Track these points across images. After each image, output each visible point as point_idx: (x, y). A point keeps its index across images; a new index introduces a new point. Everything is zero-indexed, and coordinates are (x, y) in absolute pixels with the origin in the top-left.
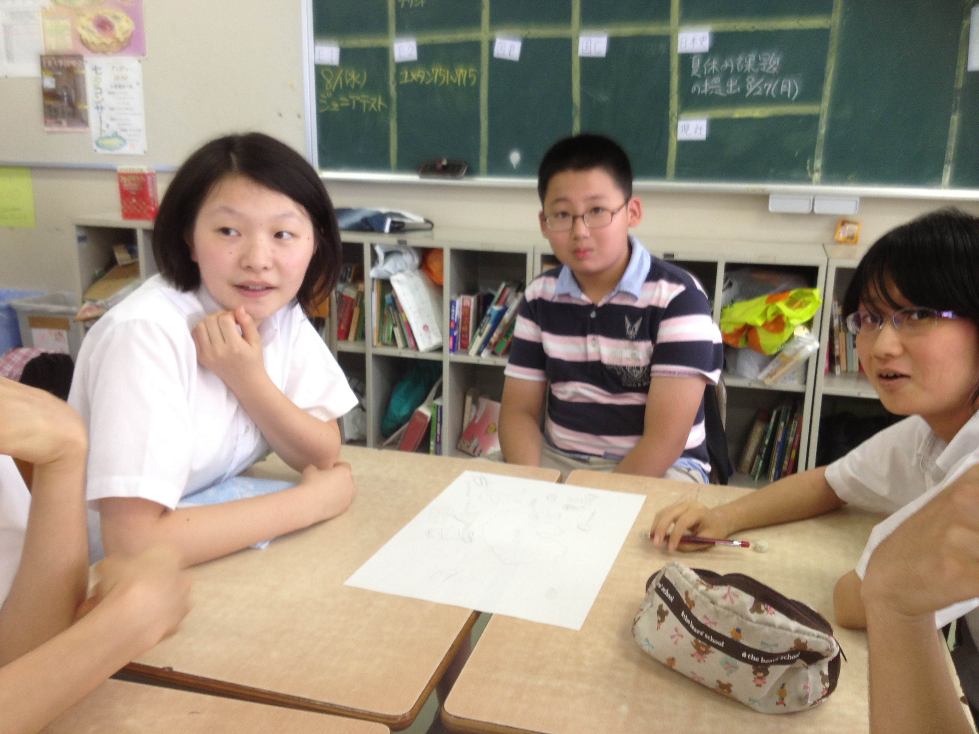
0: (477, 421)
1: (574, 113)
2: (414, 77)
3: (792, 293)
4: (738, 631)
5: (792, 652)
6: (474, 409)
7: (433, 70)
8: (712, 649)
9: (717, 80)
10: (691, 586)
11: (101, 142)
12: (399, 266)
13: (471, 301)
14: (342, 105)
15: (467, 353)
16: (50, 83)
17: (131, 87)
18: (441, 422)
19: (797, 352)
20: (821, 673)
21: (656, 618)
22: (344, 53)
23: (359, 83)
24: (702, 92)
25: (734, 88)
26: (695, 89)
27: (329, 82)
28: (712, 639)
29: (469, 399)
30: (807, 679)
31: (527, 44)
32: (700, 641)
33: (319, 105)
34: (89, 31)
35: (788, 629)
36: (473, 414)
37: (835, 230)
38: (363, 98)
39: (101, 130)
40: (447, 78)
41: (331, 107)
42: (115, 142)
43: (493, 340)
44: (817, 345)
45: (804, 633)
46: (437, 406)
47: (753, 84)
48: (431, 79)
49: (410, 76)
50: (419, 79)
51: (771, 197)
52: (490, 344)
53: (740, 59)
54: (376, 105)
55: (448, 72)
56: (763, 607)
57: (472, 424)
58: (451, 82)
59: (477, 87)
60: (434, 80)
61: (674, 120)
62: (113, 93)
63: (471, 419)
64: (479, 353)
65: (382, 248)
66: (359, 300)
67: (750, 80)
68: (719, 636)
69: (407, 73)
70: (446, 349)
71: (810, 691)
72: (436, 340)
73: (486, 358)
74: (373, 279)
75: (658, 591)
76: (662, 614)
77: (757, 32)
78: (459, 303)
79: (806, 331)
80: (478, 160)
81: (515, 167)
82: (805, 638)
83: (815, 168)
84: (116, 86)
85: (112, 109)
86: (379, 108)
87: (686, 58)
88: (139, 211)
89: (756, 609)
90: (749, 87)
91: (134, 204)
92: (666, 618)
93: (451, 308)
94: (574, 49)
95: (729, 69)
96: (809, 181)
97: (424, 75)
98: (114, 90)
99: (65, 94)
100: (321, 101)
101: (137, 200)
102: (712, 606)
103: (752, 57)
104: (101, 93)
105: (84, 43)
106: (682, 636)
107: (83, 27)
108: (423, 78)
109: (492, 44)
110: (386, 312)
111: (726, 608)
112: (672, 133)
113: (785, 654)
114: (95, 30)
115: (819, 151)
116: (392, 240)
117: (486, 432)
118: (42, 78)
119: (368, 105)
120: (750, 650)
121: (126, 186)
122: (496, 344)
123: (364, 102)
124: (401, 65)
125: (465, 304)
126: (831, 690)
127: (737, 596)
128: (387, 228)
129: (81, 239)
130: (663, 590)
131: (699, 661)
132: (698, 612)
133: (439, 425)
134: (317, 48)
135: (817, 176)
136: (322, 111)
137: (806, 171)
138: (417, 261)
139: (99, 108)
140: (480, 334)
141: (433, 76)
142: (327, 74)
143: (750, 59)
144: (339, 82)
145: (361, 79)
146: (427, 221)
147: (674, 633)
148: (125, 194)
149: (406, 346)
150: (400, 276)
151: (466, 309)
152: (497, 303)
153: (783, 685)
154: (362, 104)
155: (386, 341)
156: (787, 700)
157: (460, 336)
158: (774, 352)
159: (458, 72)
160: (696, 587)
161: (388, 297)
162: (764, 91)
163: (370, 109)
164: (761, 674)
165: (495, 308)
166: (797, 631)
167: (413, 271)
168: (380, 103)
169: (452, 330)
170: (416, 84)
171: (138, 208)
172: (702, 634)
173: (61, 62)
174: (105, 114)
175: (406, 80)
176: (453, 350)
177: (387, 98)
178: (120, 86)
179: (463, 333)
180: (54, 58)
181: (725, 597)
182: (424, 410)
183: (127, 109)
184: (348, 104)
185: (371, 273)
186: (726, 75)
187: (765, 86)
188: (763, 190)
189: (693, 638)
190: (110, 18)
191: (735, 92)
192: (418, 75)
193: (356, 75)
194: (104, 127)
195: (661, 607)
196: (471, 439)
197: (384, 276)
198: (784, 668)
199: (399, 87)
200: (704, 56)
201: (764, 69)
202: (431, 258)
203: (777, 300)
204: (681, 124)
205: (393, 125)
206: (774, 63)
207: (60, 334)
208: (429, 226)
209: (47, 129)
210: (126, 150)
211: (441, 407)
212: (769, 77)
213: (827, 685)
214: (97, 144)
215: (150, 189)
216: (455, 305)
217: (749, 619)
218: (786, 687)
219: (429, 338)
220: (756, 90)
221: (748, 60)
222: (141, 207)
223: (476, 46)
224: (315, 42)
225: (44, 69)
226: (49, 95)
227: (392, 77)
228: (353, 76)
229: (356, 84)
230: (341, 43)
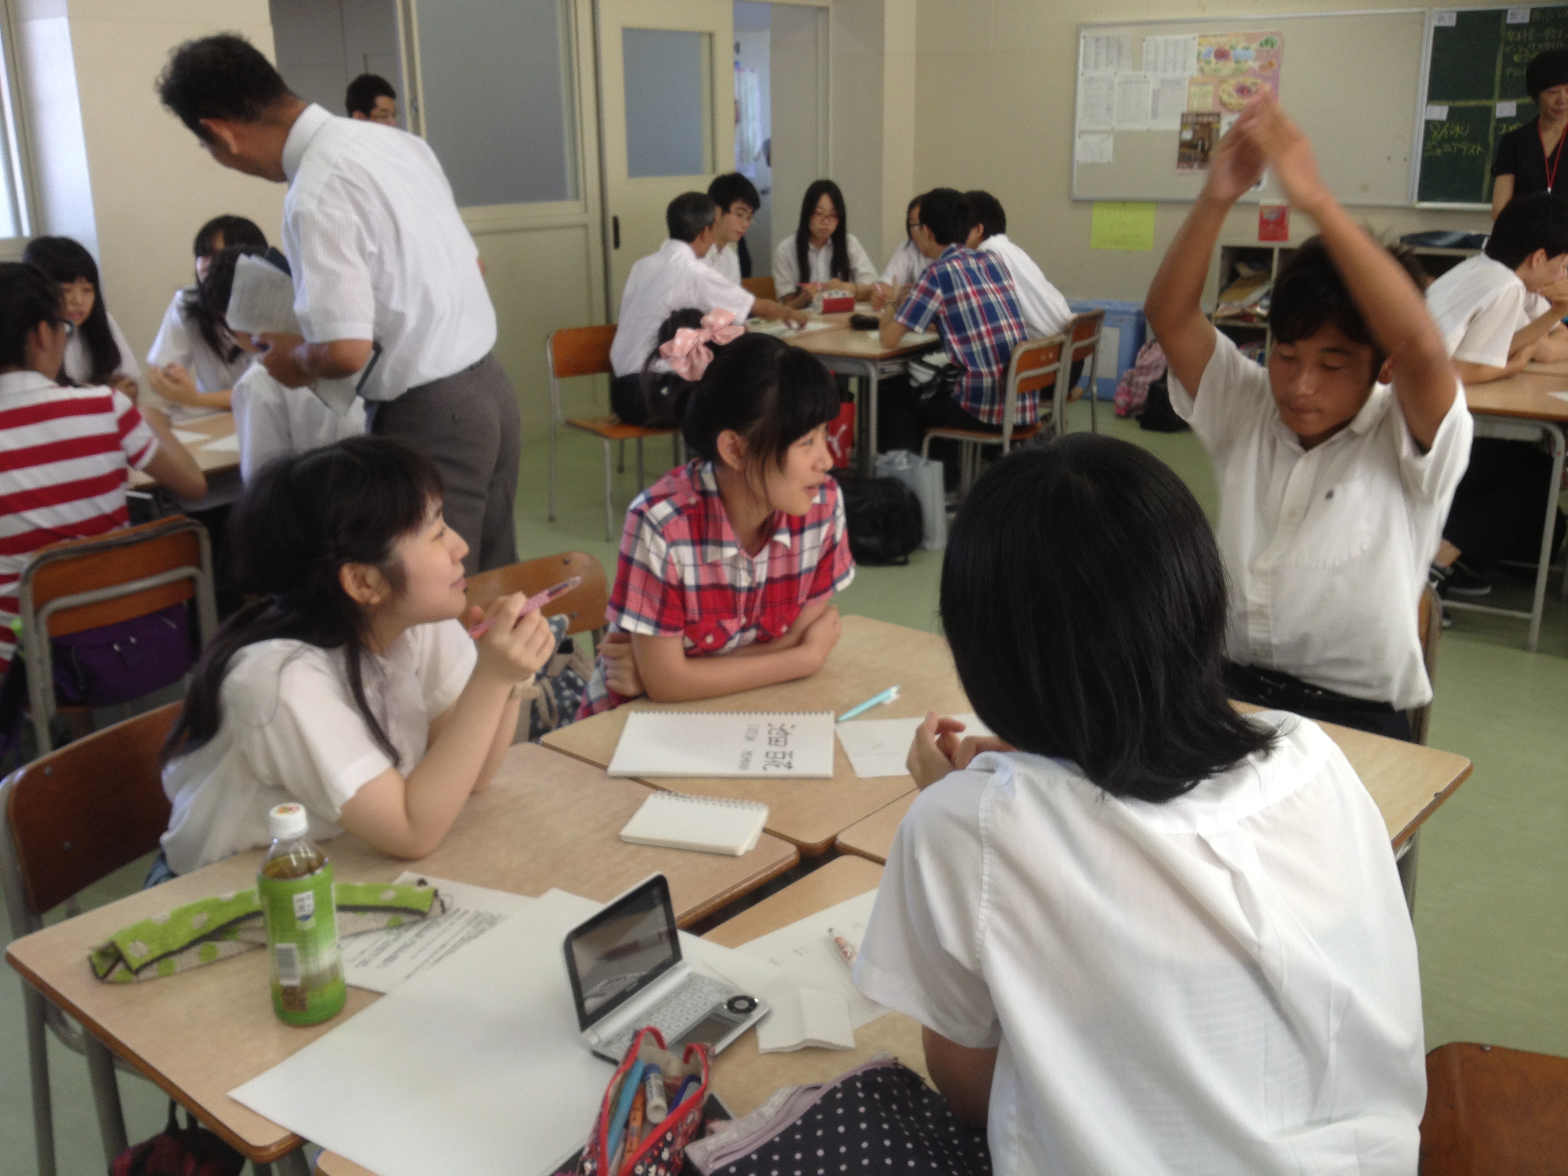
14: (1444, 151)
16: (1188, 135)
22: (1452, 112)
23: (1462, 133)
27: (1436, 133)
33: (1424, 151)
34: (1229, 94)
38: (1464, 146)
41: (1436, 152)
49: (1508, 128)
54: (1475, 150)
69: (1505, 126)
86: (1477, 152)
91: (1271, 229)
99: (1200, 143)
100: (1427, 147)
101: (1274, 226)
105: (1223, 104)
107: (1224, 91)
114: (1234, 93)
118: (1181, 132)
119: (1467, 151)
121: (1266, 216)
123: (1465, 149)
124: (1501, 120)
129: (1225, 258)
134: (1429, 107)
136: (1427, 156)
142: (1435, 127)
144: (1444, 134)
145: (1464, 130)
148: (1264, 223)
154: (1463, 150)
163: (1469, 153)
168: (1479, 148)
173: (1200, 119)
177: (1485, 146)
180: (1194, 115)
184: (1449, 150)
190: (1249, 84)
193: (1460, 128)
209: (1180, 172)
224: (1428, 103)
225: (1184, 124)
226: (1183, 145)
227: (1491, 129)
228: (1458, 129)
229: (1459, 135)
230: (1451, 103)
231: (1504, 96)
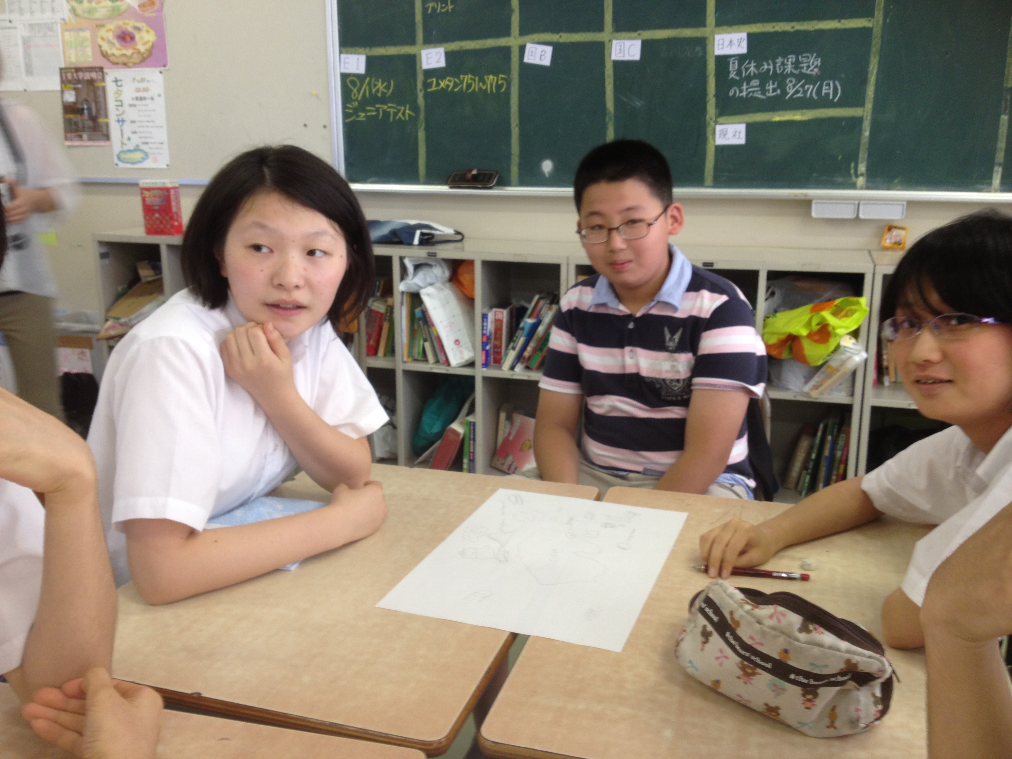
0: (511, 438)
1: (607, 119)
2: (443, 84)
3: (838, 301)
4: (786, 651)
5: (842, 673)
6: (508, 426)
7: (462, 76)
8: (759, 671)
9: (755, 82)
10: (735, 605)
11: (122, 156)
12: (429, 280)
13: (504, 314)
14: (369, 114)
15: (500, 368)
16: (70, 97)
17: (152, 99)
18: (474, 440)
19: (843, 362)
20: (874, 695)
21: (700, 639)
22: (370, 61)
23: (385, 91)
24: (741, 95)
25: (774, 90)
26: (733, 92)
27: (355, 90)
28: (758, 660)
29: (503, 416)
30: (858, 701)
31: (558, 49)
32: (746, 663)
33: (346, 115)
34: (109, 42)
35: (838, 650)
36: (507, 430)
37: (881, 236)
38: (390, 108)
39: (123, 144)
40: (476, 86)
41: (358, 116)
42: (138, 156)
43: (526, 354)
44: (864, 355)
45: (854, 653)
46: (471, 422)
47: (794, 86)
48: (460, 86)
49: (438, 84)
50: (448, 86)
51: (814, 202)
52: (524, 358)
53: (779, 60)
54: (404, 114)
55: (477, 78)
56: (811, 627)
57: (506, 441)
58: (480, 89)
59: (508, 94)
60: (462, 87)
61: (712, 123)
62: (134, 105)
63: (506, 435)
64: (512, 368)
65: (411, 261)
66: (388, 314)
67: (791, 81)
68: (766, 658)
69: (434, 80)
70: (479, 364)
71: (862, 714)
72: (467, 355)
73: (520, 373)
74: (403, 293)
75: (702, 611)
76: (706, 635)
77: (798, 33)
78: (491, 316)
79: (853, 340)
80: (509, 170)
81: (547, 175)
82: (856, 659)
83: (859, 172)
84: (137, 99)
85: (133, 122)
86: (407, 117)
87: (722, 61)
88: (162, 226)
89: (804, 629)
90: (790, 88)
91: (157, 219)
92: (711, 639)
93: (483, 322)
94: (606, 53)
95: (768, 70)
96: (853, 186)
97: (453, 82)
98: (135, 102)
99: (85, 107)
100: (347, 111)
101: (160, 215)
102: (758, 626)
103: (792, 58)
104: (122, 106)
105: (105, 55)
106: (727, 658)
107: (103, 39)
108: (451, 85)
109: (522, 49)
110: (416, 326)
111: (773, 628)
112: (710, 137)
113: (834, 675)
114: (115, 41)
115: (863, 155)
116: (422, 253)
117: (521, 450)
118: (62, 92)
119: (396, 114)
120: (798, 672)
121: (149, 201)
122: (530, 358)
123: (392, 110)
124: (429, 73)
125: (497, 317)
126: (883, 712)
127: (783, 615)
128: (416, 241)
129: (103, 256)
130: (707, 610)
131: (745, 683)
132: (744, 633)
133: (472, 442)
134: (343, 56)
135: (861, 181)
136: (347, 121)
137: (850, 175)
138: (447, 274)
139: (121, 121)
140: (514, 348)
141: (462, 82)
142: (354, 83)
143: (790, 60)
144: (365, 92)
145: (388, 87)
146: (458, 233)
147: (719, 654)
148: (148, 210)
149: (437, 362)
150: (430, 290)
151: (498, 322)
152: (530, 317)
153: (834, 709)
154: (389, 112)
155: (416, 357)
156: (838, 724)
157: (492, 350)
158: (820, 363)
159: (488, 78)
160: (741, 607)
161: (418, 311)
162: (805, 92)
163: (397, 118)
164: (810, 697)
165: (529, 321)
166: (848, 651)
167: (443, 283)
168: (408, 112)
169: (484, 344)
170: (444, 91)
171: (161, 222)
172: (747, 654)
173: (81, 75)
174: (128, 128)
175: (434, 88)
176: (486, 364)
177: (415, 108)
178: (141, 99)
179: (495, 347)
180: (73, 70)
181: (771, 617)
182: (456, 426)
183: (148, 122)
184: (374, 113)
185: (400, 287)
186: (764, 78)
187: (806, 87)
188: (806, 195)
189: (738, 659)
190: (130, 29)
191: (775, 94)
192: (447, 83)
193: (382, 83)
194: (125, 141)
195: (705, 627)
196: (505, 456)
197: (413, 289)
198: (834, 690)
199: (427, 96)
200: (741, 58)
201: (804, 71)
202: (461, 270)
203: (822, 309)
204: (718, 128)
205: (421, 135)
206: (816, 64)
207: (83, 353)
208: (459, 237)
209: (68, 143)
210: (148, 164)
211: (474, 423)
212: (810, 79)
213: (880, 707)
214: (119, 158)
215: (173, 204)
216: (487, 318)
217: (797, 640)
218: (838, 711)
219: (461, 352)
220: (797, 92)
221: (788, 61)
222: (164, 222)
223: (506, 51)
224: (341, 52)
225: (64, 82)
226: (69, 109)
227: (420, 86)
228: (380, 86)
229: (383, 93)
230: (367, 50)
231: (429, 41)
